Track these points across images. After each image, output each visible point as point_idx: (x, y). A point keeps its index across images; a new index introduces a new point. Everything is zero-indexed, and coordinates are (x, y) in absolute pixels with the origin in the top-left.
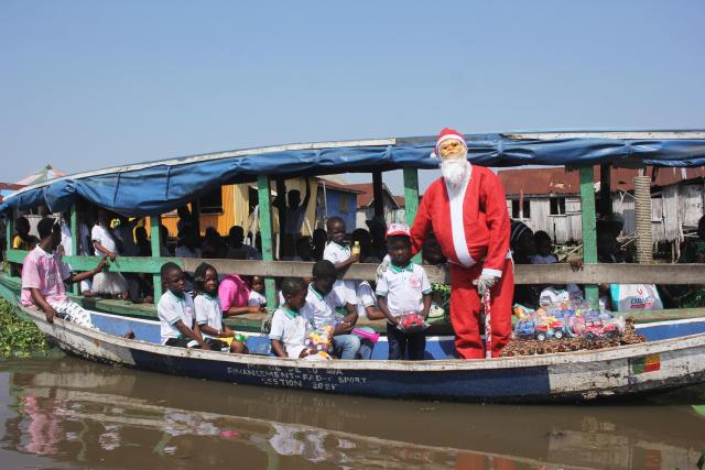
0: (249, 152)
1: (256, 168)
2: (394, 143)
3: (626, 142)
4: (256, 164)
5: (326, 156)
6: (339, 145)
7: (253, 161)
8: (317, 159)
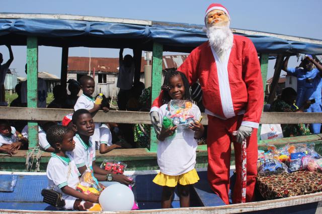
0: (22, 16)
1: (31, 30)
2: (150, 24)
3: (289, 42)
4: (31, 27)
5: (95, 28)
6: (106, 20)
7: (27, 24)
8: (88, 28)
